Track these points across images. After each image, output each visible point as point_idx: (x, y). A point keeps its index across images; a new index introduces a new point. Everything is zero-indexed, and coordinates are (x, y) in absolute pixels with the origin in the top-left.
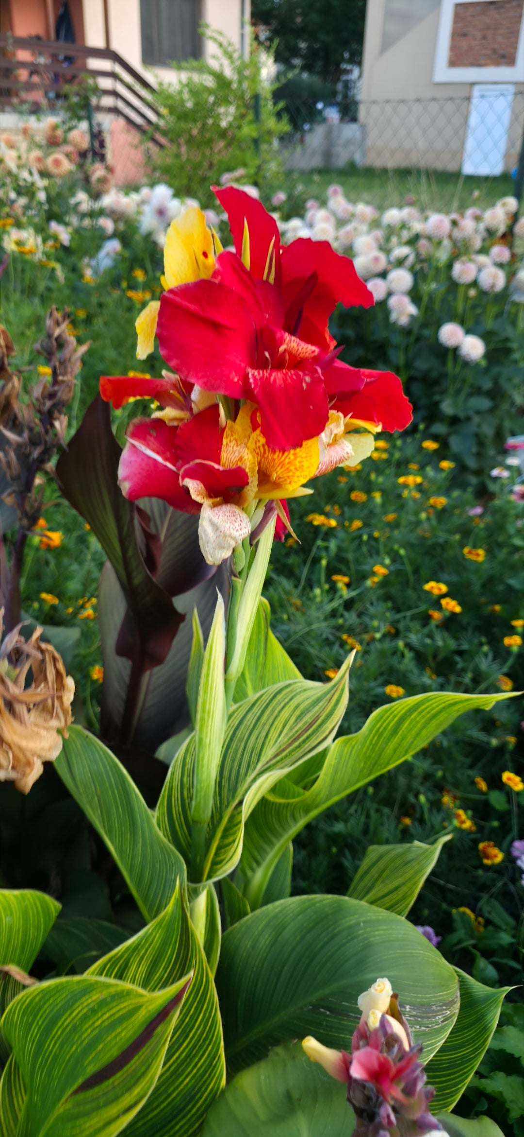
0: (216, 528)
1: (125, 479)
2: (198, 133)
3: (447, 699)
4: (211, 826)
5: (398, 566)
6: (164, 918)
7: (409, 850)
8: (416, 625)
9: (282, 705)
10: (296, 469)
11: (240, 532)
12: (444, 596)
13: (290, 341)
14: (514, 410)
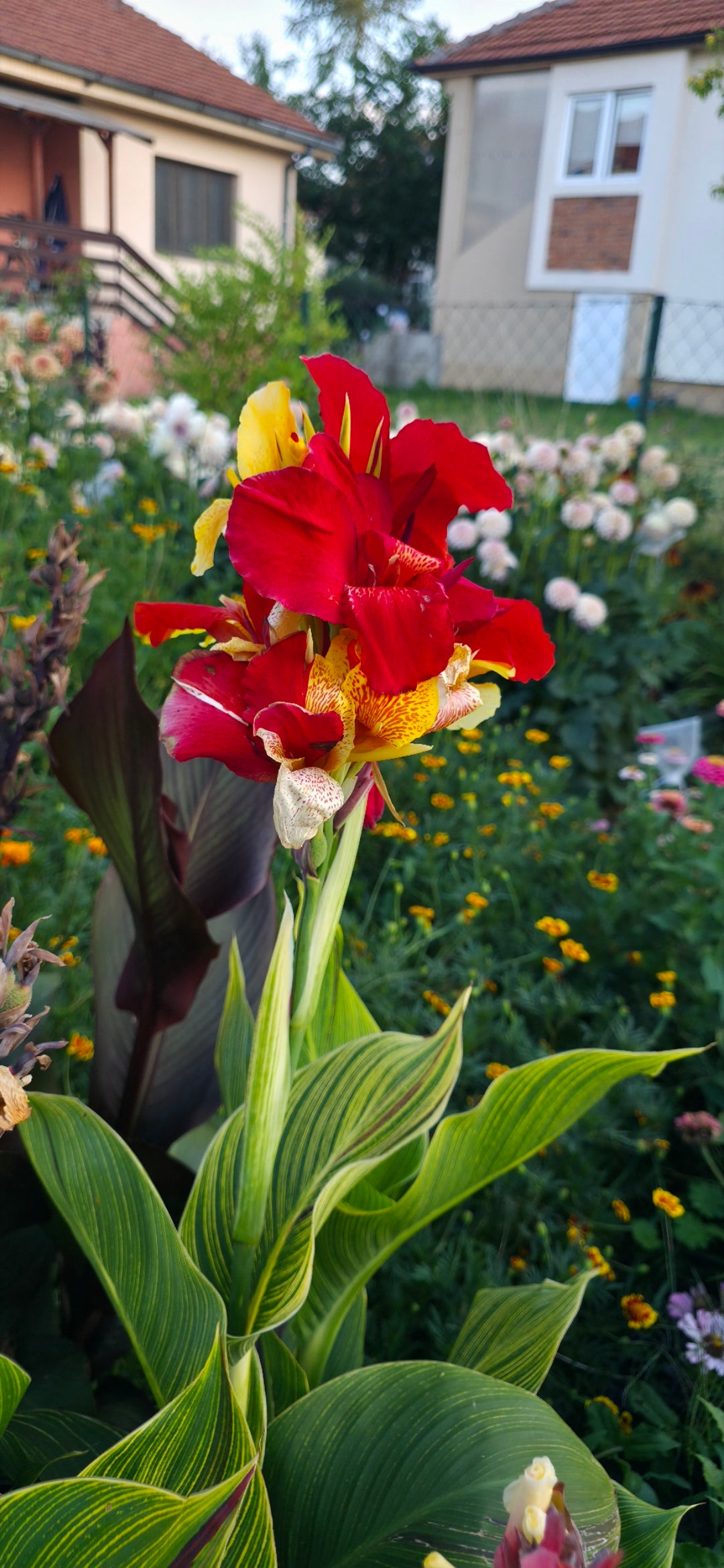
0: (298, 797)
1: (170, 733)
2: (228, 337)
3: (598, 1059)
4: (260, 1252)
5: (501, 894)
6: (196, 1387)
7: (536, 1294)
8: (526, 979)
9: (366, 1069)
10: (408, 719)
11: (329, 804)
12: (563, 938)
13: (403, 550)
14: (644, 694)
